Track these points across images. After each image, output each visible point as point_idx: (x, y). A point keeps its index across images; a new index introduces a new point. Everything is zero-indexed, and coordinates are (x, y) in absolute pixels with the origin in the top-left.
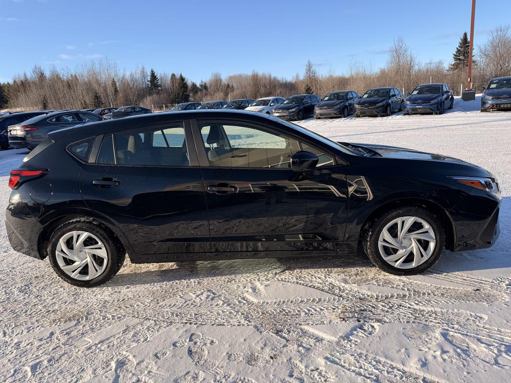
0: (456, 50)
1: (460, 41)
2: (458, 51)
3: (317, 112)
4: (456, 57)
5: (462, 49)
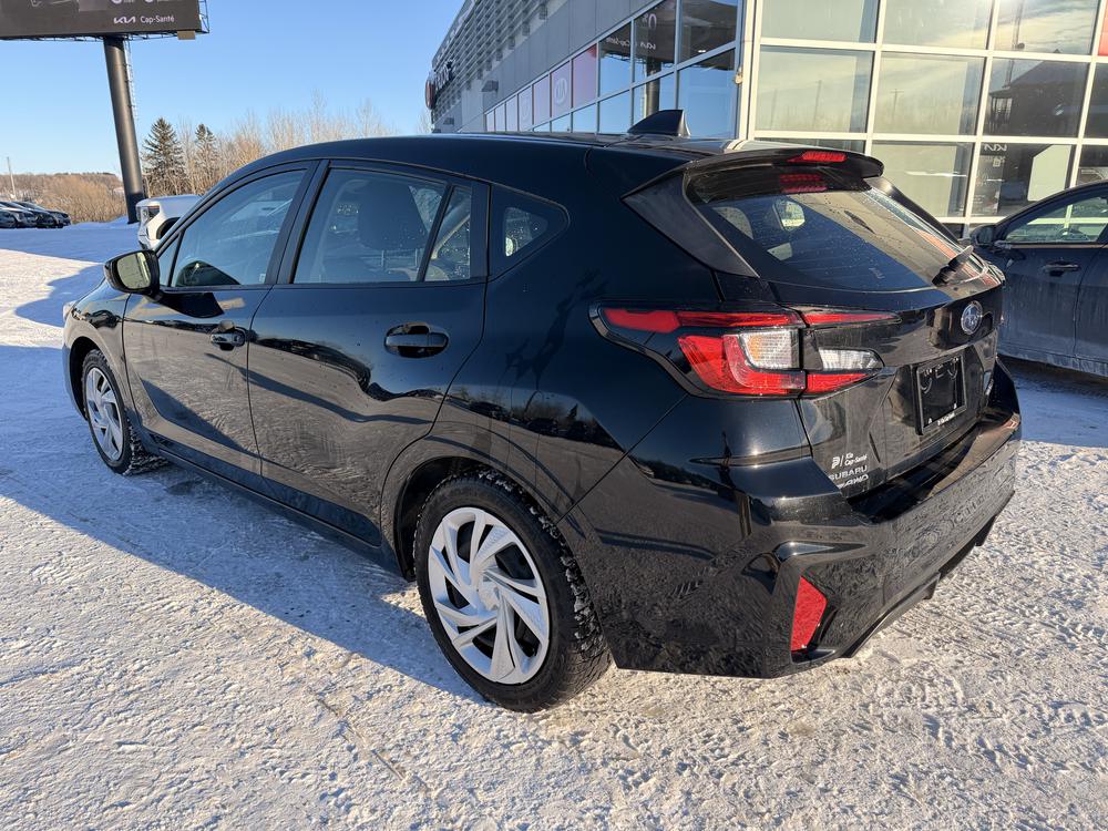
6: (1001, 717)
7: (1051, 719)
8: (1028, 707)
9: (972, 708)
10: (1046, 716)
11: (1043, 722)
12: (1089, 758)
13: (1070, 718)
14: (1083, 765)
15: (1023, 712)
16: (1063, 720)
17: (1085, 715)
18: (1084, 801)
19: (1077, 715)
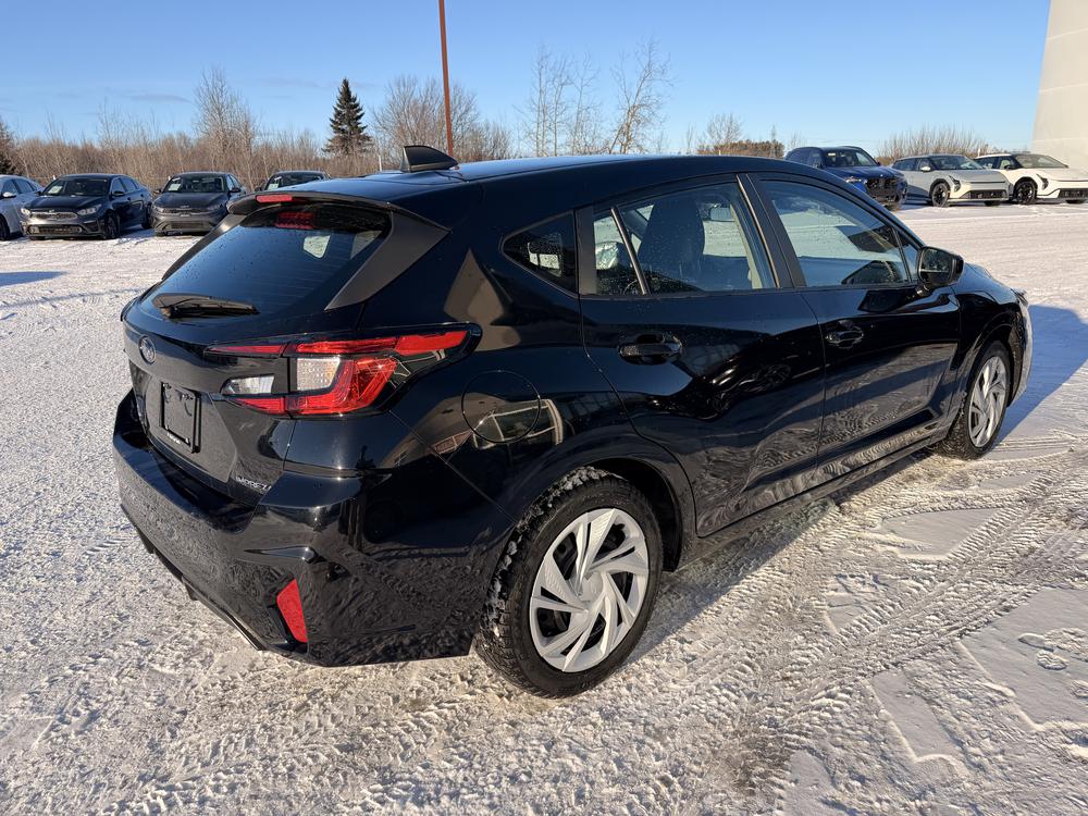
0: (334, 111)
1: (339, 95)
2: (338, 114)
3: (162, 218)
4: (336, 125)
5: (344, 112)
6: (117, 676)
7: (87, 704)
8: (110, 697)
9: (140, 667)
10: (92, 702)
11: (90, 698)
12: (39, 700)
13: (77, 714)
14: (38, 693)
15: (109, 692)
16: (79, 709)
17: (69, 723)
18: (21, 678)
19: (74, 719)
